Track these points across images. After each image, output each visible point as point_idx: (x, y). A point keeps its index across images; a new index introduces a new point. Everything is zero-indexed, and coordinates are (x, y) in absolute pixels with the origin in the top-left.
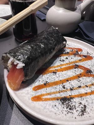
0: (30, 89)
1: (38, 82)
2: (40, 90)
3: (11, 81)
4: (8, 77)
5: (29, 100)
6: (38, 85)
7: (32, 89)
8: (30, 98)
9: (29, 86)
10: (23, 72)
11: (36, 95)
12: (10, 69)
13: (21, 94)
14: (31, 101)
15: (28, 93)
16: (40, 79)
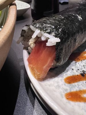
0: (61, 80)
1: (70, 71)
2: (76, 84)
3: (34, 66)
4: (29, 60)
5: (63, 97)
6: (71, 75)
7: (63, 81)
8: (64, 94)
9: (59, 76)
10: (55, 53)
11: (72, 91)
12: (32, 49)
13: (48, 86)
14: (65, 100)
15: (58, 86)
16: (73, 68)
